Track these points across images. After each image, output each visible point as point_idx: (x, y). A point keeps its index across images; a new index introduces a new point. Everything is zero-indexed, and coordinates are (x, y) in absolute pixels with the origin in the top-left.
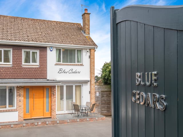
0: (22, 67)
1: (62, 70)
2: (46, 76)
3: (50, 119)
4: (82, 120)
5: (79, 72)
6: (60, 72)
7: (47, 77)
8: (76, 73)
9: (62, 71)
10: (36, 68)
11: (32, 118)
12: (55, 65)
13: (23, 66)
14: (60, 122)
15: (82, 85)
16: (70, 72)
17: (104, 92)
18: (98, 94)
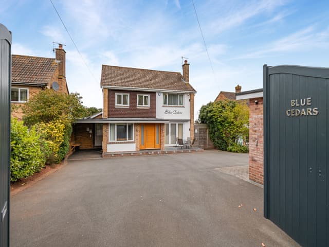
0: (136, 108)
1: (167, 110)
2: (154, 116)
3: (160, 150)
4: (185, 151)
5: (181, 112)
6: (166, 112)
7: (156, 116)
8: (179, 113)
9: (168, 112)
10: (147, 109)
12: (162, 107)
14: (168, 153)
15: (183, 123)
16: (174, 112)
17: (201, 129)
18: (196, 131)
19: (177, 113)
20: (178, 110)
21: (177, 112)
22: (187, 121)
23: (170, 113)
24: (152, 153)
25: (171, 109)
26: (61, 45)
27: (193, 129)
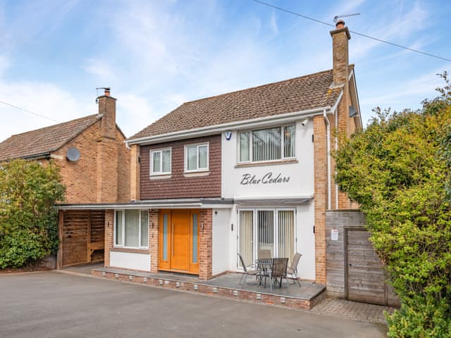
0: (183, 177)
1: (248, 176)
2: (218, 192)
3: (196, 278)
4: (245, 294)
5: (286, 178)
6: (245, 181)
7: (220, 193)
8: (279, 181)
9: (249, 180)
10: (203, 178)
11: (172, 270)
12: (236, 167)
13: (186, 176)
14: (201, 288)
15: (295, 210)
16: (266, 179)
17: (352, 229)
18: (335, 236)
19: (275, 181)
20: (276, 171)
21: (273, 177)
22: (305, 202)
23: (254, 182)
24: (167, 282)
25: (259, 172)
26: (107, 90)
27: (321, 228)
